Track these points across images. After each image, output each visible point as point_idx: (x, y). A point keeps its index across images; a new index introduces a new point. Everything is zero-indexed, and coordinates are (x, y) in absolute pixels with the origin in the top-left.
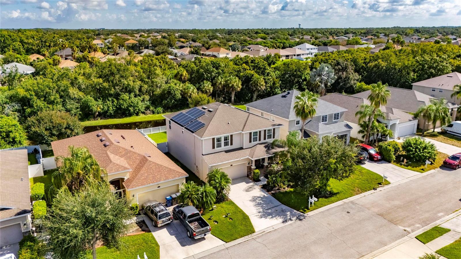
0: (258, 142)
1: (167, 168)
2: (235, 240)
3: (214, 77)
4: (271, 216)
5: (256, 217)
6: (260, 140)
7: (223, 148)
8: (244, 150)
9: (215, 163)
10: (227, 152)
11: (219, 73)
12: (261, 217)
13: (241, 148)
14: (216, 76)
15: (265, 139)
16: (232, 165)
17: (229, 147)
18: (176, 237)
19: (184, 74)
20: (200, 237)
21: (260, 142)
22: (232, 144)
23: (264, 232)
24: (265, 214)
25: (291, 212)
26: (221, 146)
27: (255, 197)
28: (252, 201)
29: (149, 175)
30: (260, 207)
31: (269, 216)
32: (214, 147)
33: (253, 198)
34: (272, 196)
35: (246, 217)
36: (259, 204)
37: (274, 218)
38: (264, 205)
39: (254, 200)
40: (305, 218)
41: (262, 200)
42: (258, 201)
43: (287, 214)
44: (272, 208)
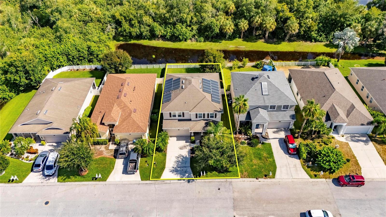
1: (138, 125)
2: (146, 180)
3: (253, 16)
4: (176, 173)
5: (169, 170)
6: (204, 117)
7: (177, 117)
8: (191, 122)
9: (167, 128)
10: (179, 120)
11: (257, 13)
12: (171, 172)
13: (190, 120)
14: (254, 15)
15: (208, 117)
16: (179, 130)
17: (182, 118)
18: (124, 166)
19: (231, 8)
20: (130, 173)
21: (204, 119)
22: (183, 116)
23: (164, 181)
24: (175, 171)
25: (189, 175)
26: (176, 117)
27: (181, 155)
28: (177, 158)
29: (127, 126)
30: (176, 164)
31: (175, 172)
32: (171, 116)
33: (179, 156)
34: (190, 158)
35: (163, 168)
36: (178, 161)
37: (177, 175)
38: (180, 164)
39: (178, 157)
40: (192, 182)
41: (182, 159)
42: (179, 159)
43: (185, 175)
44: (182, 167)
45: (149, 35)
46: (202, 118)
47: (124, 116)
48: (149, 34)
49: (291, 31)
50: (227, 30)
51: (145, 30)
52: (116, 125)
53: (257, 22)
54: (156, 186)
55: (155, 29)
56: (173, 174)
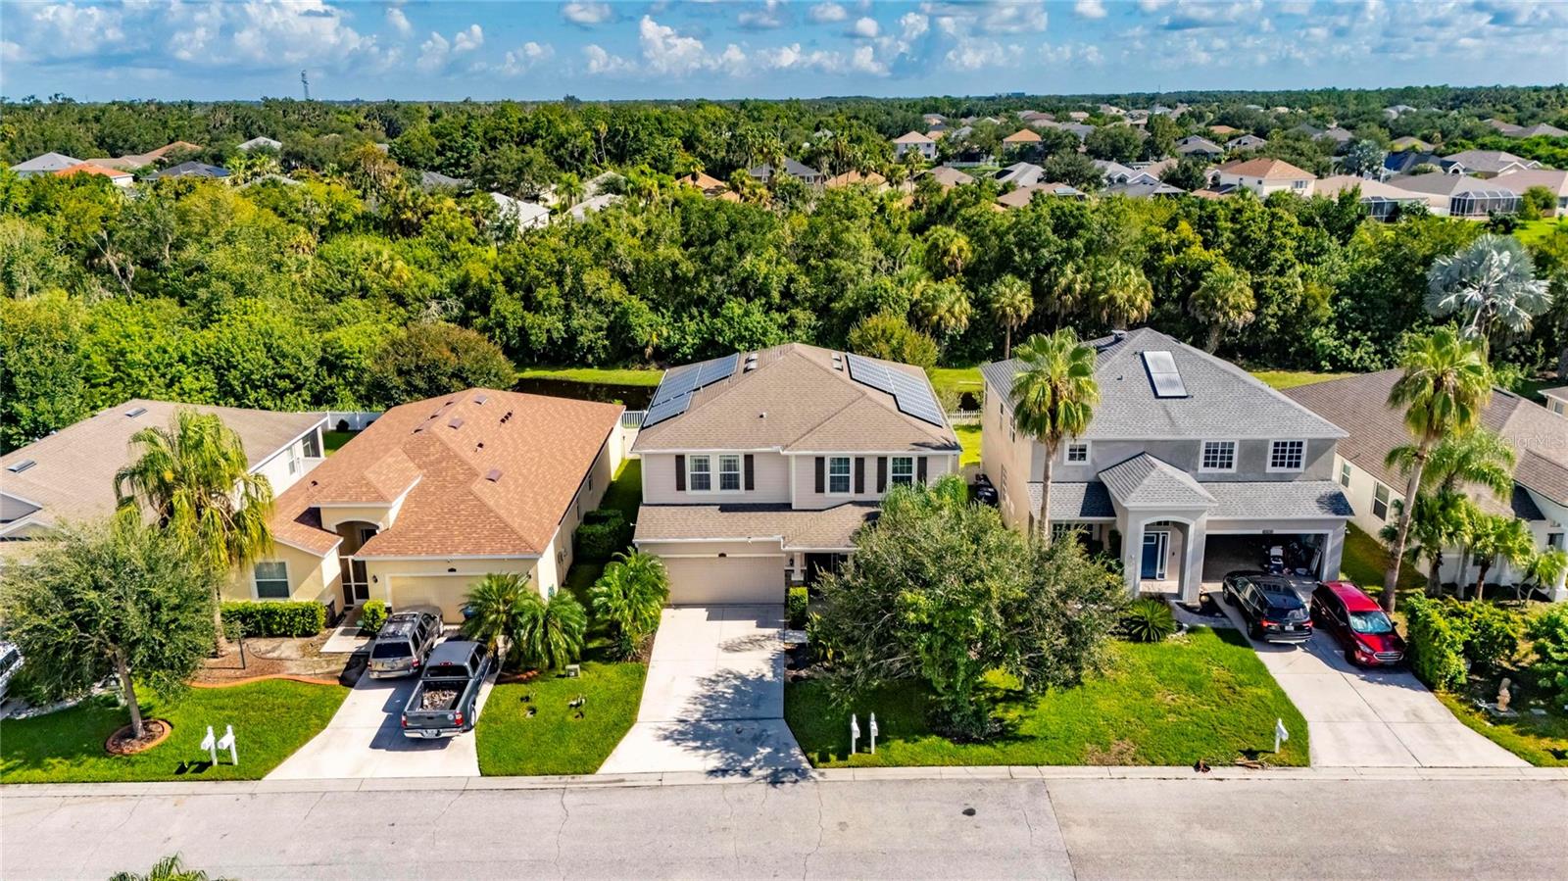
0: (851, 495)
1: (501, 521)
2: (511, 775)
3: (1049, 265)
4: (698, 744)
5: (654, 732)
6: (860, 489)
7: (716, 492)
8: (789, 514)
9: (656, 537)
10: (725, 508)
11: (1069, 254)
12: (666, 738)
13: (786, 507)
14: (1056, 260)
15: (881, 487)
16: (722, 555)
17: (739, 495)
18: (388, 719)
19: (954, 249)
20: (419, 735)
21: (860, 497)
22: (750, 486)
23: (623, 781)
25: (777, 751)
26: (708, 487)
27: (730, 673)
28: (705, 682)
29: (438, 529)
30: (702, 708)
31: (694, 739)
32: (681, 486)
33: (718, 676)
34: (786, 683)
35: (624, 722)
36: (710, 697)
37: (702, 752)
38: (723, 706)
39: (714, 681)
40: (796, 781)
41: (736, 688)
42: (720, 688)
43: (755, 752)
44: (737, 720)
45: (604, 347)
46: (847, 489)
47: (434, 494)
48: (606, 342)
49: (1226, 314)
50: (941, 318)
51: (590, 324)
52: (382, 526)
53: (1069, 289)
54: (569, 799)
55: (632, 319)
56: (680, 749)
